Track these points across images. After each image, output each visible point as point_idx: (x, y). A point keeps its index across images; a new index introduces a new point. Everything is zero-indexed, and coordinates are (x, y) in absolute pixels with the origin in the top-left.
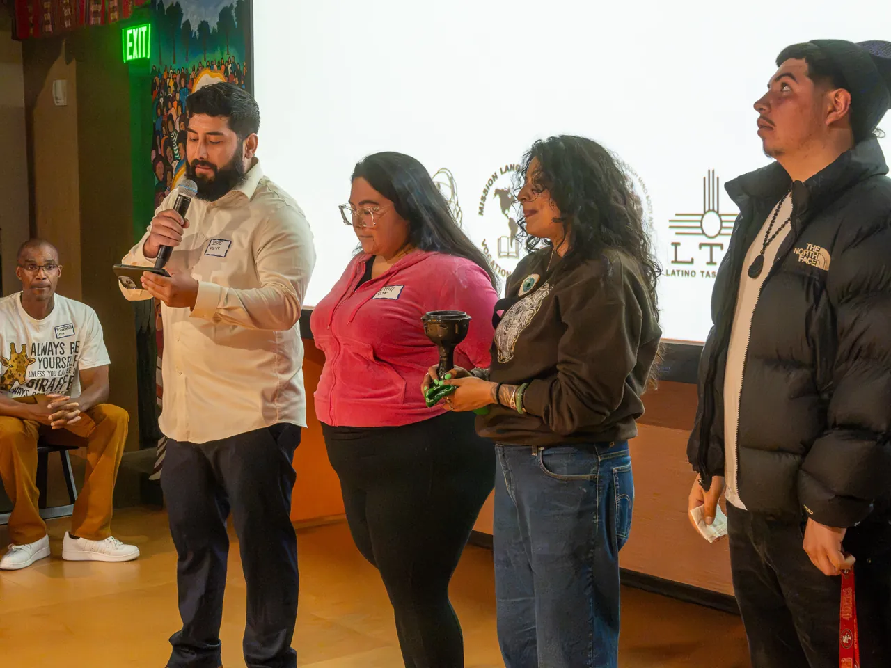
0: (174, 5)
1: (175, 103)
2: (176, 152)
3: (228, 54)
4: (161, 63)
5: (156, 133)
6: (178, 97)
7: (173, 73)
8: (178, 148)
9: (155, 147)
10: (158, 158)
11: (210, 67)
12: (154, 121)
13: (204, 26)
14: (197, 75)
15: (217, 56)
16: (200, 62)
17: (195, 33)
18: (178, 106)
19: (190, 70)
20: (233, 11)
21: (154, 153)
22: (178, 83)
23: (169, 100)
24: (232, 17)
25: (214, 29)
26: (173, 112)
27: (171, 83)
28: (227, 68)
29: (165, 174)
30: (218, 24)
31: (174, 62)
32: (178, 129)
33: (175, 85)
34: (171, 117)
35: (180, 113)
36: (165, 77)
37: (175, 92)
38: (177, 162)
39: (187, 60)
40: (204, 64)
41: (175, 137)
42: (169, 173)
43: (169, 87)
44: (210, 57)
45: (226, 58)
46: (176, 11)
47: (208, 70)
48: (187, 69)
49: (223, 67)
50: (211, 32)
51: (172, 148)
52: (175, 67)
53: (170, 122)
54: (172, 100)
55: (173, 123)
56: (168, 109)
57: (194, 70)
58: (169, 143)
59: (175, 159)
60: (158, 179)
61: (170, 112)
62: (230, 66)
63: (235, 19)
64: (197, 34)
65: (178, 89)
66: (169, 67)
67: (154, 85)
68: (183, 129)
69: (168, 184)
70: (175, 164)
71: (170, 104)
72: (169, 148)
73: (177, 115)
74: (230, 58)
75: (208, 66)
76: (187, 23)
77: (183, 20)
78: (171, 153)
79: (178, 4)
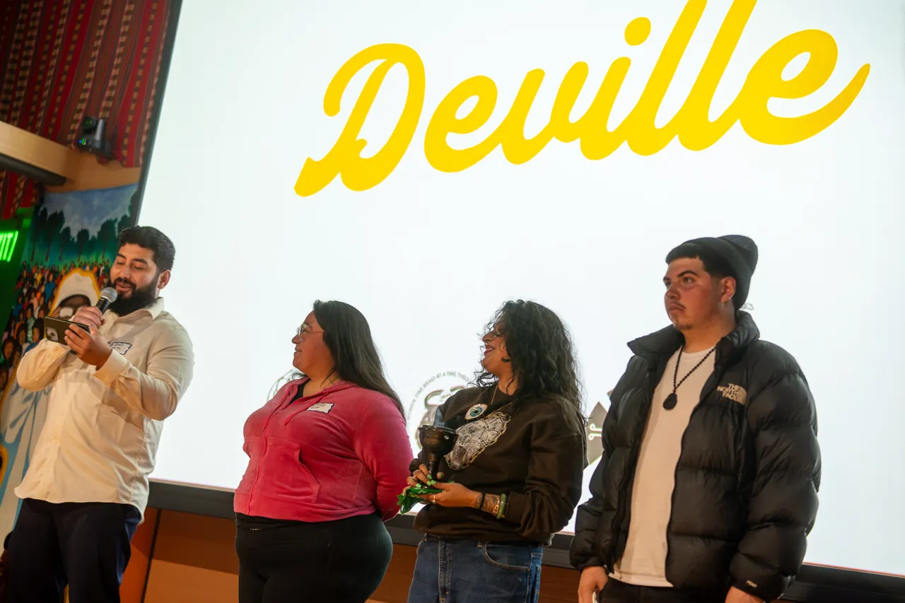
0: (58, 213)
1: (39, 295)
2: (30, 335)
3: (103, 257)
4: (32, 259)
5: (13, 317)
6: (43, 289)
7: (42, 269)
8: (33, 333)
9: (8, 329)
10: (10, 339)
11: (83, 267)
12: (13, 307)
13: (83, 234)
14: (66, 273)
15: (93, 259)
16: (73, 262)
17: (73, 239)
18: (41, 296)
19: (61, 268)
20: (116, 225)
21: (6, 335)
22: (46, 278)
23: (32, 291)
24: (113, 228)
25: (93, 238)
26: (35, 301)
27: (38, 277)
28: (99, 270)
29: (13, 354)
30: (99, 233)
31: (47, 259)
32: (36, 316)
33: (43, 279)
34: (31, 306)
35: (41, 303)
36: (34, 271)
37: (41, 284)
38: (28, 345)
39: (60, 259)
40: (77, 264)
41: (31, 323)
42: (18, 353)
43: (36, 280)
44: (83, 259)
45: (100, 261)
46: (59, 218)
47: (79, 270)
48: (58, 267)
49: (96, 269)
50: (90, 238)
51: (26, 333)
52: (47, 264)
53: (29, 311)
54: (36, 291)
55: (32, 311)
56: (30, 298)
57: (65, 267)
58: (24, 327)
59: (26, 341)
60: (5, 357)
61: (32, 301)
62: (102, 268)
63: (117, 230)
64: (76, 240)
65: (45, 283)
66: (40, 263)
67: (21, 277)
68: (42, 315)
69: (14, 362)
70: (25, 346)
71: (33, 295)
72: (23, 332)
73: (39, 304)
74: (104, 262)
75: (80, 266)
76: (68, 230)
77: (65, 226)
78: (24, 337)
79: (62, 213)
